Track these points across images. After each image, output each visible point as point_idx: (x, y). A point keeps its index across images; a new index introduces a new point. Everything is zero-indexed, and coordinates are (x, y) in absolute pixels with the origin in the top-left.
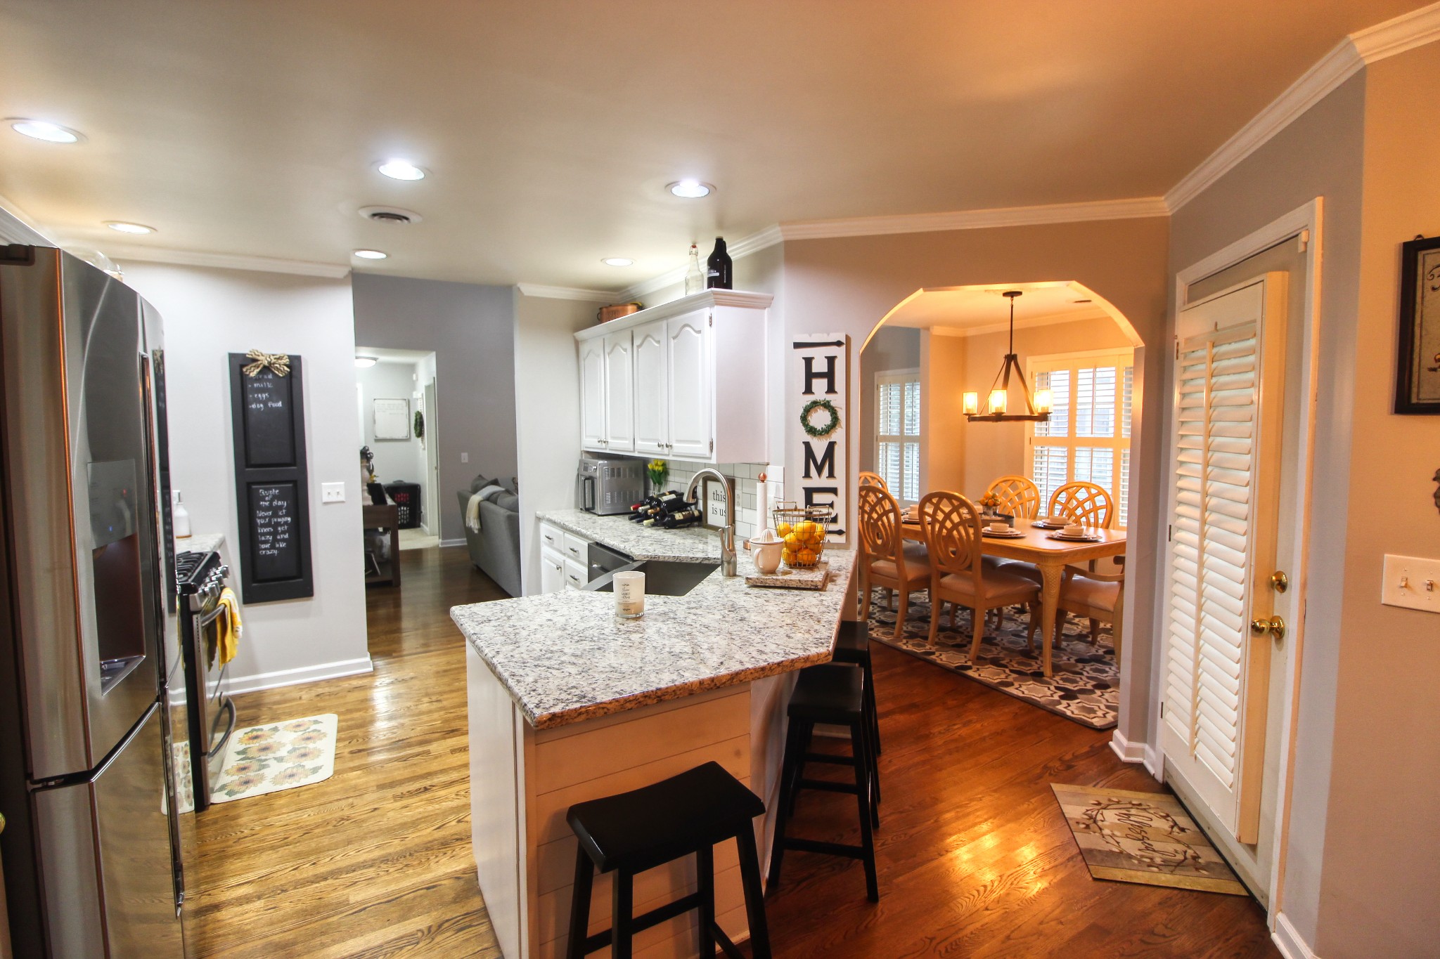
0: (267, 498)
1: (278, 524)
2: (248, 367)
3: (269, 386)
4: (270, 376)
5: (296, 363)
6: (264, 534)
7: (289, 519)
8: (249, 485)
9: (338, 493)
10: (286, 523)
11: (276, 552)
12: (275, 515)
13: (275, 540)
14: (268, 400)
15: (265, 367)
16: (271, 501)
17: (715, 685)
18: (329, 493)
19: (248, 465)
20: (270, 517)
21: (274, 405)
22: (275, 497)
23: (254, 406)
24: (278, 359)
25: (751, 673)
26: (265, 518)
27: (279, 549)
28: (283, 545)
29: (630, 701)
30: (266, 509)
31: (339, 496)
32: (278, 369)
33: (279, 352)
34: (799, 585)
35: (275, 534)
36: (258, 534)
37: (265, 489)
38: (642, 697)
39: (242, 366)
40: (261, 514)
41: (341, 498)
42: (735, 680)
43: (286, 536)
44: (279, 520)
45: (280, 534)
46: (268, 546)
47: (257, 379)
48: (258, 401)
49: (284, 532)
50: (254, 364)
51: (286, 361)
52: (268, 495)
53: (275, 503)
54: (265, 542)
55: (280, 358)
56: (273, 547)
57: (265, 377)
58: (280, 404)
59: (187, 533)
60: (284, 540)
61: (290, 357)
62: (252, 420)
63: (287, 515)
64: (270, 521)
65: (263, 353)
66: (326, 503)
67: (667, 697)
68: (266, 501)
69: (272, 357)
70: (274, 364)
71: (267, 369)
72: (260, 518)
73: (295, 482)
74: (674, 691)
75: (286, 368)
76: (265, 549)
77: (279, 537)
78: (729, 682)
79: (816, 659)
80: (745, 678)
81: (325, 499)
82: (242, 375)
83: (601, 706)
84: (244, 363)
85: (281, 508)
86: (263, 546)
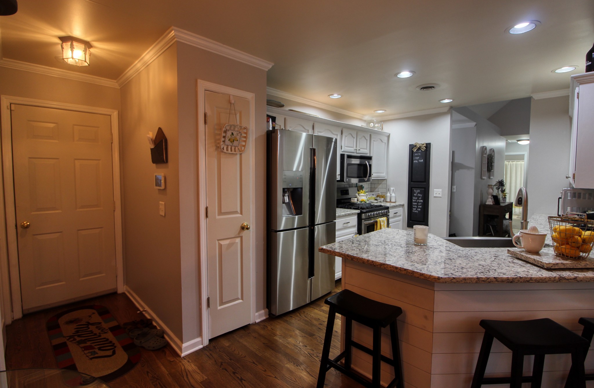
0: (416, 193)
1: (419, 202)
2: (414, 148)
3: (420, 154)
4: (420, 151)
5: (428, 146)
6: (415, 205)
7: (422, 201)
8: (412, 188)
9: (439, 193)
10: (421, 202)
11: (417, 212)
12: (418, 199)
13: (417, 208)
14: (419, 159)
15: (418, 148)
16: (417, 194)
17: (374, 264)
18: (436, 193)
19: (412, 181)
20: (417, 199)
21: (421, 161)
22: (418, 193)
23: (415, 161)
24: (423, 145)
25: (390, 267)
26: (415, 199)
27: (418, 211)
28: (419, 210)
29: (342, 255)
30: (416, 197)
31: (439, 195)
32: (422, 149)
33: (423, 143)
34: (534, 262)
35: (417, 205)
36: (413, 205)
37: (416, 190)
38: (346, 255)
39: (412, 148)
40: (414, 198)
41: (440, 196)
42: (382, 266)
43: (421, 207)
44: (419, 201)
45: (419, 206)
46: (415, 209)
47: (416, 153)
48: (416, 160)
49: (420, 205)
50: (415, 147)
51: (425, 145)
52: (417, 191)
53: (418, 195)
54: (415, 208)
55: (423, 144)
56: (416, 210)
57: (419, 151)
58: (422, 161)
59: (395, 201)
60: (420, 208)
61: (426, 144)
62: (414, 166)
63: (421, 200)
64: (416, 201)
65: (419, 143)
66: (435, 197)
67: (354, 260)
68: (416, 194)
69: (421, 145)
70: (421, 147)
71: (419, 148)
72: (414, 199)
73: (425, 188)
74: (357, 259)
75: (425, 148)
76: (414, 210)
77: (418, 207)
78: (379, 266)
79: (428, 277)
80: (387, 268)
81: (435, 195)
82: (412, 151)
83: (334, 252)
84: (413, 147)
85: (420, 197)
86: (414, 209)
